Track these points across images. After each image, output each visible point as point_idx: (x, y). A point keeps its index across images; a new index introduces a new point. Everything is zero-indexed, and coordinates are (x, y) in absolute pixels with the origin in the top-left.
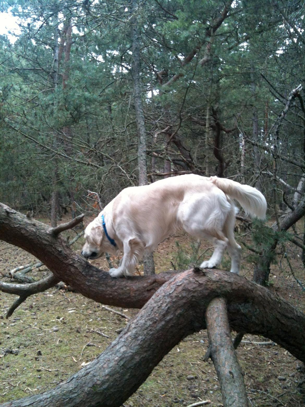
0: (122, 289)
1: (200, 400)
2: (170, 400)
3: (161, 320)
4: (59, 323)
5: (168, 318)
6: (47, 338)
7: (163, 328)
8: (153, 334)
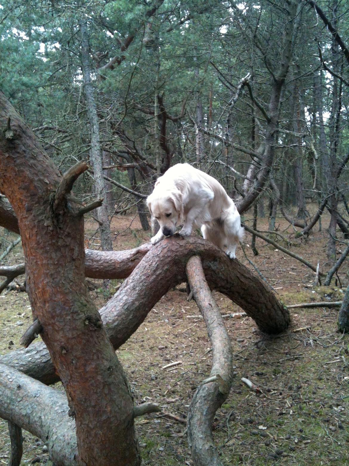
0: (107, 262)
1: (172, 363)
2: (146, 365)
3: (152, 275)
4: (22, 319)
5: (158, 273)
6: (13, 331)
7: (154, 280)
8: (147, 285)
